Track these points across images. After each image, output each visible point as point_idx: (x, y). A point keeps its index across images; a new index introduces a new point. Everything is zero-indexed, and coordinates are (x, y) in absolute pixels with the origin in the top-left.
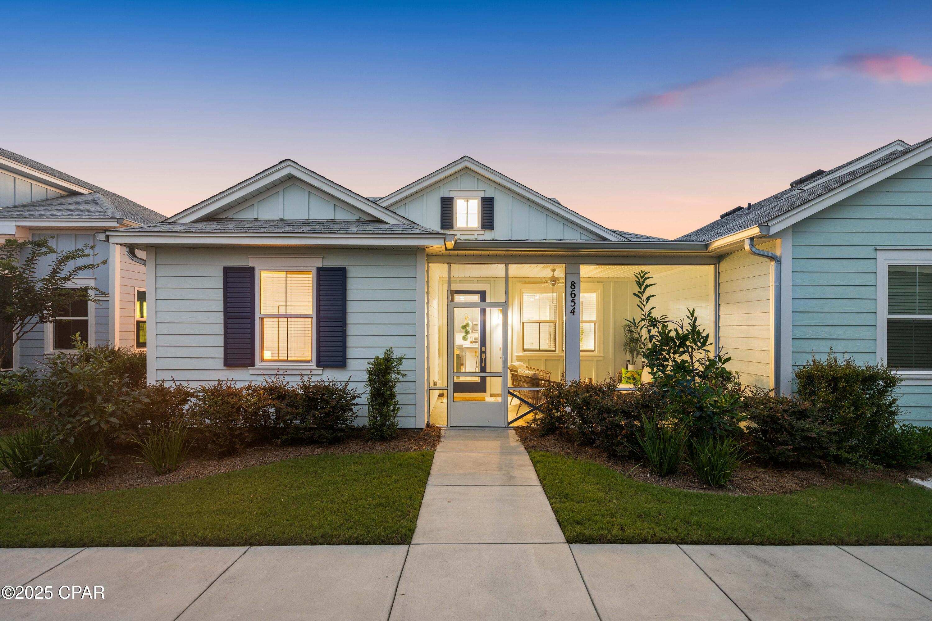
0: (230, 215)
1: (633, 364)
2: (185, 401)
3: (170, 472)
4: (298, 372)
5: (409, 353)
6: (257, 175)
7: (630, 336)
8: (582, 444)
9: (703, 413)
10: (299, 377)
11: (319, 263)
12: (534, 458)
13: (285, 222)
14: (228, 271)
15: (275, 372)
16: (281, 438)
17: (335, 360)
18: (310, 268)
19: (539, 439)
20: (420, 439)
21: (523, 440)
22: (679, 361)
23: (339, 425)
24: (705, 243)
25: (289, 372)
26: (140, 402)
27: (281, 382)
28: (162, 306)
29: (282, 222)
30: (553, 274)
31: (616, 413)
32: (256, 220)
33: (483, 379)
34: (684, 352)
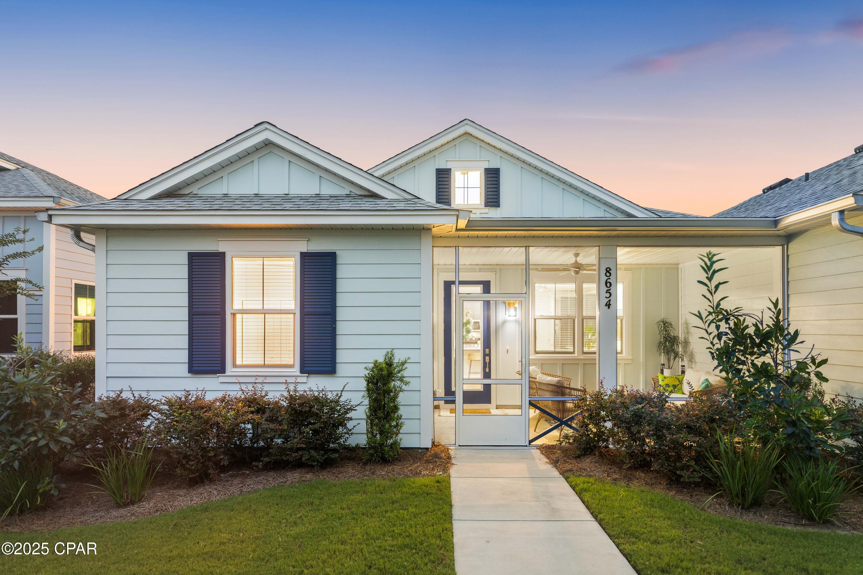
0: (194, 189)
1: (669, 368)
2: (145, 416)
3: (133, 504)
4: (283, 380)
5: (414, 356)
6: (227, 141)
7: (666, 335)
8: (634, 468)
9: (796, 429)
10: (285, 386)
11: (304, 246)
12: (576, 485)
13: (260, 198)
14: (193, 258)
15: (253, 380)
16: (262, 461)
17: (323, 365)
18: (292, 253)
19: (574, 461)
20: (428, 462)
21: (555, 463)
22: (759, 365)
23: (331, 445)
24: (774, 219)
25: (268, 380)
26: (93, 417)
27: (259, 392)
28: (114, 300)
29: (258, 198)
30: (576, 260)
31: (679, 429)
32: (226, 195)
33: (487, 387)
34: (764, 353)
